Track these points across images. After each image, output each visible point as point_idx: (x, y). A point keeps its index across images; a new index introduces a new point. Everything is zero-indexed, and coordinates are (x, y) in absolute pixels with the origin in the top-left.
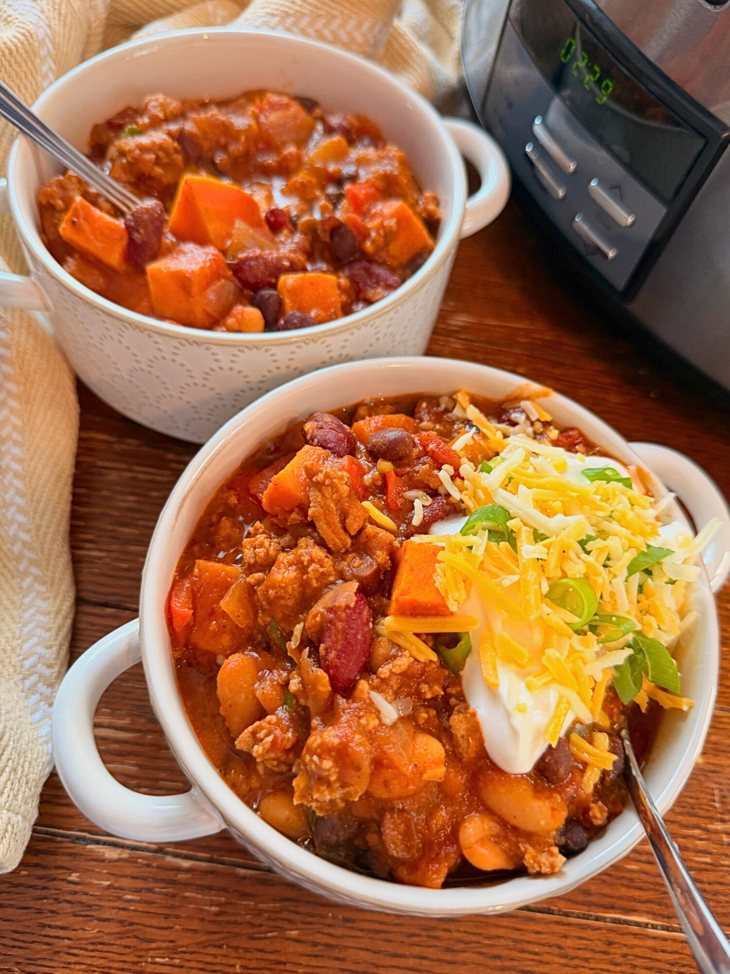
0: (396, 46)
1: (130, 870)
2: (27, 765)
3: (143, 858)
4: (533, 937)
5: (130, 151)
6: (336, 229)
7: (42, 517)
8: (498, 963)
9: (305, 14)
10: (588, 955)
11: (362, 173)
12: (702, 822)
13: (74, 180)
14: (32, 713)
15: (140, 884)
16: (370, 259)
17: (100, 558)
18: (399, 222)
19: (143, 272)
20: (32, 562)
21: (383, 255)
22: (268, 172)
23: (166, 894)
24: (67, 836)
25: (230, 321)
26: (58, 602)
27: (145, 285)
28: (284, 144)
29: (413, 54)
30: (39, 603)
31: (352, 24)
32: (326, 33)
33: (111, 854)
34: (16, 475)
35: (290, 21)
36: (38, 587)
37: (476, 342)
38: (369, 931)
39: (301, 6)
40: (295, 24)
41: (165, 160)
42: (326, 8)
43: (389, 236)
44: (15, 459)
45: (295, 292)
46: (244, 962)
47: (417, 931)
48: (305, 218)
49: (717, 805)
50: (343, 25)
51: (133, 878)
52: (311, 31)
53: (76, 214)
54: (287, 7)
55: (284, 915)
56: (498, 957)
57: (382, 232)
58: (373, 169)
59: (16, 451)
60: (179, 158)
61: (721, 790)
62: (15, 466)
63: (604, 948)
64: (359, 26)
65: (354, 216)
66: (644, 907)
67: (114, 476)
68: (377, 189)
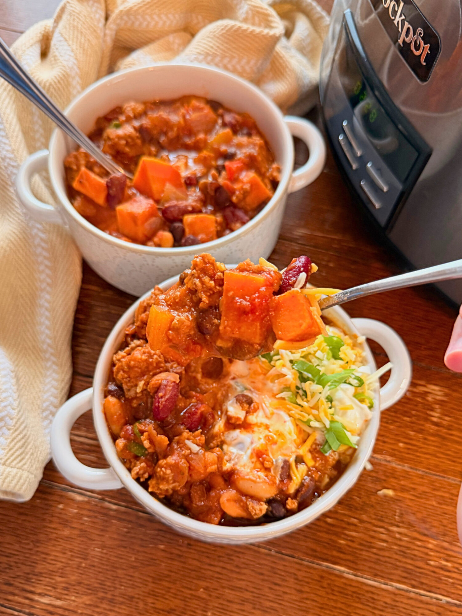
0: (278, 64)
1: (87, 507)
2: (39, 452)
3: (94, 501)
4: (281, 567)
5: (113, 139)
6: (218, 189)
7: (57, 332)
8: (261, 577)
9: (218, 55)
10: (310, 581)
11: (238, 152)
12: (386, 526)
13: (83, 155)
14: (45, 429)
15: (91, 514)
16: (235, 206)
17: (88, 353)
18: (252, 186)
19: (114, 210)
20: (52, 354)
21: (242, 204)
22: (188, 148)
23: (104, 520)
24: (59, 487)
25: (156, 239)
26: (63, 375)
27: (115, 217)
28: (199, 132)
29: (287, 70)
30: (54, 375)
31: (244, 61)
32: (230, 66)
33: (79, 498)
34: (47, 309)
35: (209, 58)
36: (54, 367)
37: (308, 246)
38: (200, 551)
39: (216, 50)
40: (212, 60)
41: (131, 143)
42: (230, 52)
43: (246, 193)
44: (46, 301)
45: (191, 225)
46: (136, 556)
47: (223, 555)
48: (203, 181)
49: (397, 517)
50: (239, 62)
51: (89, 510)
52: (221, 65)
53: (82, 176)
54: (208, 50)
55: (159, 537)
56: (262, 574)
57: (242, 192)
58: (244, 151)
59: (48, 297)
60: (139, 142)
61: (401, 510)
62: (46, 305)
63: (318, 578)
64: (248, 62)
65: (228, 182)
66: (344, 562)
67: (99, 310)
68: (244, 164)
